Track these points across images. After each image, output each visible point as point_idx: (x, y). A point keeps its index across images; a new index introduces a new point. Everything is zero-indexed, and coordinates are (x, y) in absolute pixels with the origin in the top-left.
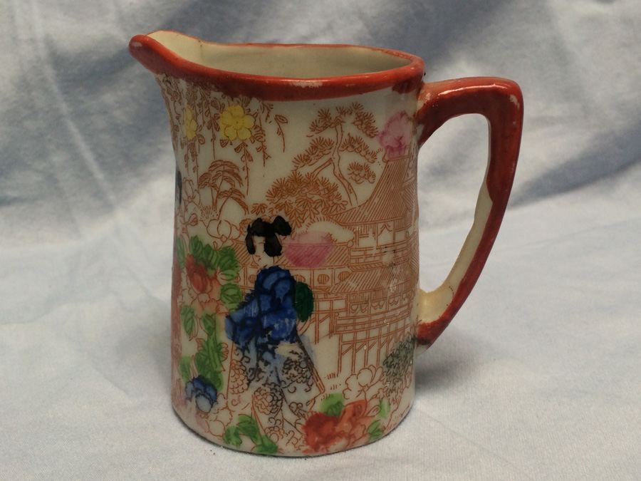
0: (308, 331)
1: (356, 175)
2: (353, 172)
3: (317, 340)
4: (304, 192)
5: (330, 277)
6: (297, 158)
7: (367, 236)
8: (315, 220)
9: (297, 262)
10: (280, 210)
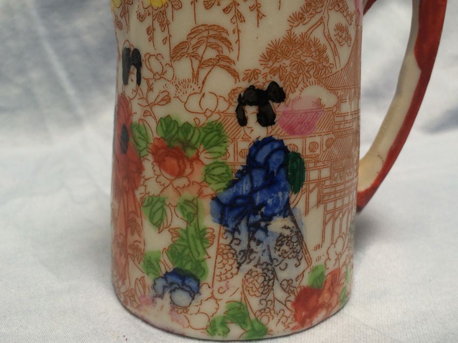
0: (299, 202)
1: (340, 37)
2: (338, 34)
3: (307, 212)
4: (298, 54)
5: (319, 145)
6: (293, 17)
7: (345, 101)
8: (308, 83)
9: (291, 130)
10: (274, 75)
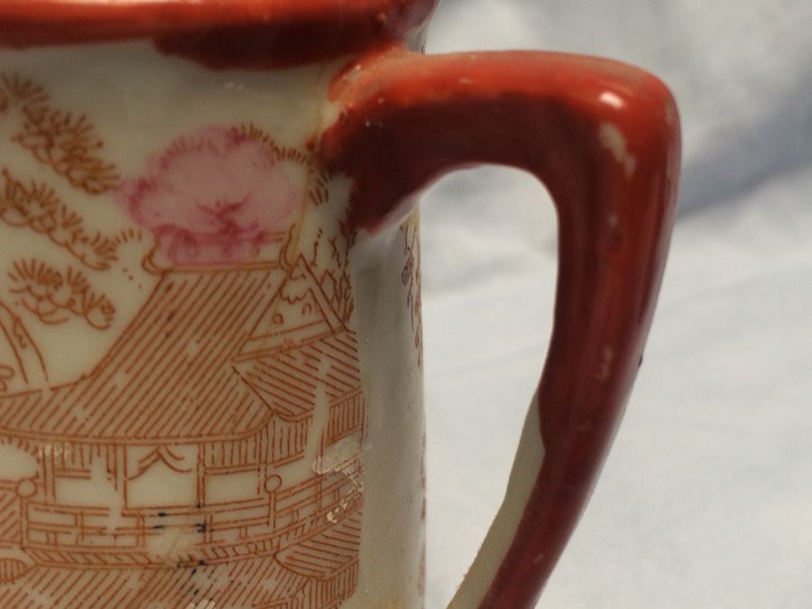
1: (40, 299)
2: (29, 289)
7: (85, 475)
